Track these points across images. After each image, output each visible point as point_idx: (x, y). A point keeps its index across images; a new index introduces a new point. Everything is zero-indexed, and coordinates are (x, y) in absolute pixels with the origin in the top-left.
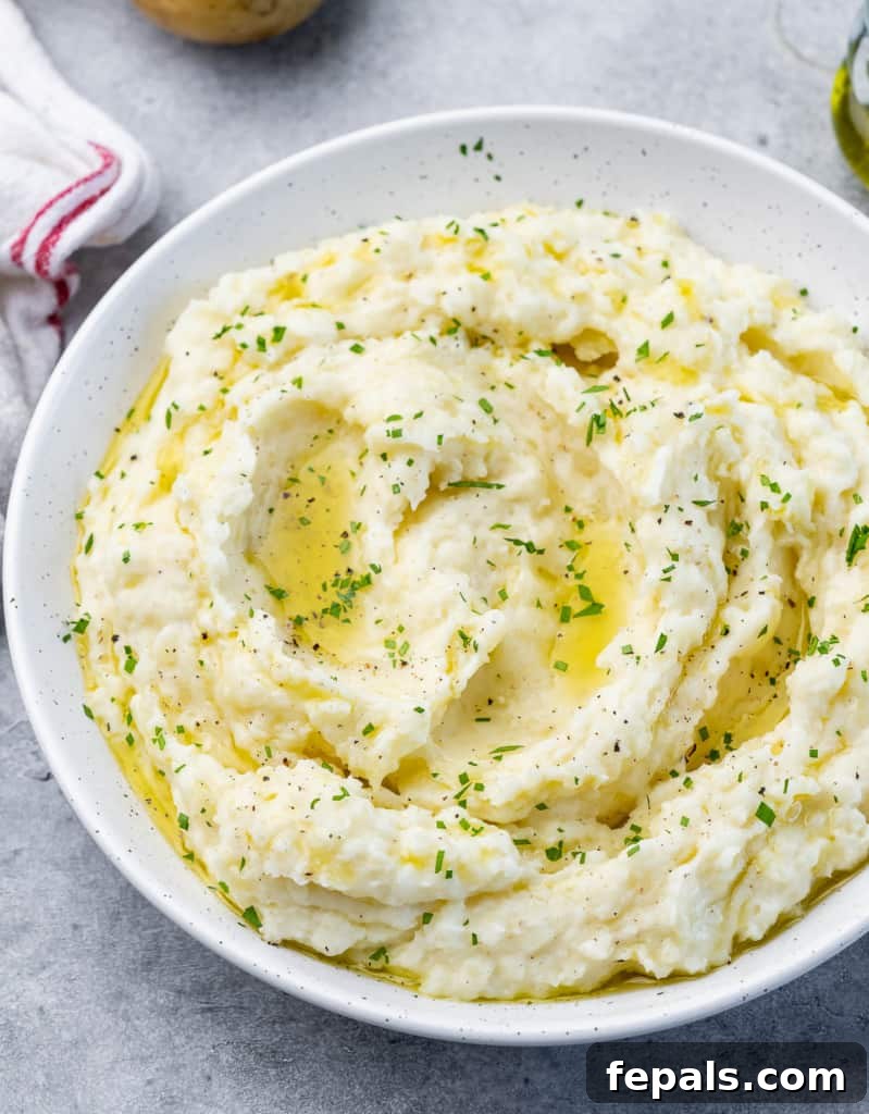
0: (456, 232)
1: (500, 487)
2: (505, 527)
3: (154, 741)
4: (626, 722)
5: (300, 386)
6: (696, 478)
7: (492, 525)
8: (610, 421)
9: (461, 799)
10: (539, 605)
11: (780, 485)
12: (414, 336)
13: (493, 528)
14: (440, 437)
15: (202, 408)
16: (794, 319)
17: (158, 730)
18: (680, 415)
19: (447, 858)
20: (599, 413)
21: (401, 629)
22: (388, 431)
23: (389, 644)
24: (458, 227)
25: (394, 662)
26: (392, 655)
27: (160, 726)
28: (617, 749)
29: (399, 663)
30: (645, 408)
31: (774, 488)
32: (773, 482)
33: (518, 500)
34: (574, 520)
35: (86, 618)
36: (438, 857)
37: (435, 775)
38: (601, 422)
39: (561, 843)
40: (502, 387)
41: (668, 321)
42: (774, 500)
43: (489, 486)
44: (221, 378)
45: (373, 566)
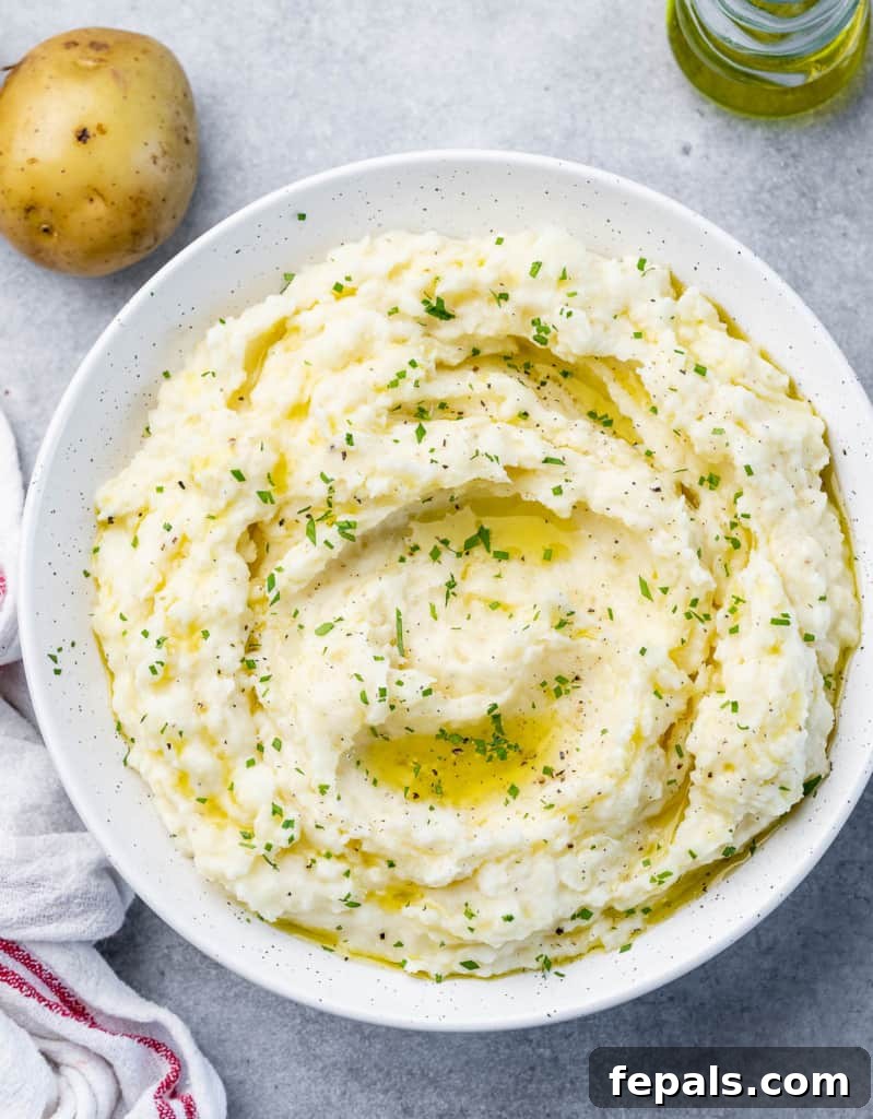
0: (162, 664)
1: (399, 613)
2: (433, 608)
3: (660, 883)
4: (634, 483)
5: (327, 787)
6: (396, 441)
7: (432, 619)
8: (342, 518)
9: (702, 617)
10: (499, 576)
11: (398, 371)
12: (263, 696)
13: (436, 618)
14: (376, 658)
15: (347, 874)
16: (214, 374)
17: (653, 880)
18: (344, 454)
19: (775, 617)
20: (335, 528)
21: (544, 684)
22: (380, 701)
23: (558, 693)
24: (157, 662)
25: (574, 687)
26: (568, 692)
27: (649, 878)
28: (658, 490)
29: (575, 684)
30: (331, 488)
31: (402, 375)
32: (396, 377)
33: (405, 598)
34: (411, 554)
35: (542, 960)
36: (777, 624)
37: (683, 641)
38: (346, 525)
39: (727, 538)
40: (299, 620)
41: (238, 475)
42: (413, 374)
43: (399, 620)
44: (314, 861)
45: (490, 712)
